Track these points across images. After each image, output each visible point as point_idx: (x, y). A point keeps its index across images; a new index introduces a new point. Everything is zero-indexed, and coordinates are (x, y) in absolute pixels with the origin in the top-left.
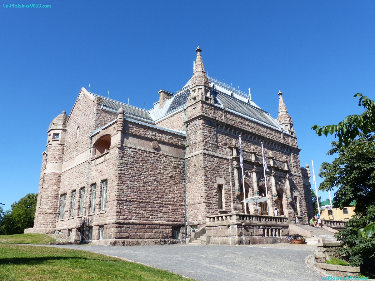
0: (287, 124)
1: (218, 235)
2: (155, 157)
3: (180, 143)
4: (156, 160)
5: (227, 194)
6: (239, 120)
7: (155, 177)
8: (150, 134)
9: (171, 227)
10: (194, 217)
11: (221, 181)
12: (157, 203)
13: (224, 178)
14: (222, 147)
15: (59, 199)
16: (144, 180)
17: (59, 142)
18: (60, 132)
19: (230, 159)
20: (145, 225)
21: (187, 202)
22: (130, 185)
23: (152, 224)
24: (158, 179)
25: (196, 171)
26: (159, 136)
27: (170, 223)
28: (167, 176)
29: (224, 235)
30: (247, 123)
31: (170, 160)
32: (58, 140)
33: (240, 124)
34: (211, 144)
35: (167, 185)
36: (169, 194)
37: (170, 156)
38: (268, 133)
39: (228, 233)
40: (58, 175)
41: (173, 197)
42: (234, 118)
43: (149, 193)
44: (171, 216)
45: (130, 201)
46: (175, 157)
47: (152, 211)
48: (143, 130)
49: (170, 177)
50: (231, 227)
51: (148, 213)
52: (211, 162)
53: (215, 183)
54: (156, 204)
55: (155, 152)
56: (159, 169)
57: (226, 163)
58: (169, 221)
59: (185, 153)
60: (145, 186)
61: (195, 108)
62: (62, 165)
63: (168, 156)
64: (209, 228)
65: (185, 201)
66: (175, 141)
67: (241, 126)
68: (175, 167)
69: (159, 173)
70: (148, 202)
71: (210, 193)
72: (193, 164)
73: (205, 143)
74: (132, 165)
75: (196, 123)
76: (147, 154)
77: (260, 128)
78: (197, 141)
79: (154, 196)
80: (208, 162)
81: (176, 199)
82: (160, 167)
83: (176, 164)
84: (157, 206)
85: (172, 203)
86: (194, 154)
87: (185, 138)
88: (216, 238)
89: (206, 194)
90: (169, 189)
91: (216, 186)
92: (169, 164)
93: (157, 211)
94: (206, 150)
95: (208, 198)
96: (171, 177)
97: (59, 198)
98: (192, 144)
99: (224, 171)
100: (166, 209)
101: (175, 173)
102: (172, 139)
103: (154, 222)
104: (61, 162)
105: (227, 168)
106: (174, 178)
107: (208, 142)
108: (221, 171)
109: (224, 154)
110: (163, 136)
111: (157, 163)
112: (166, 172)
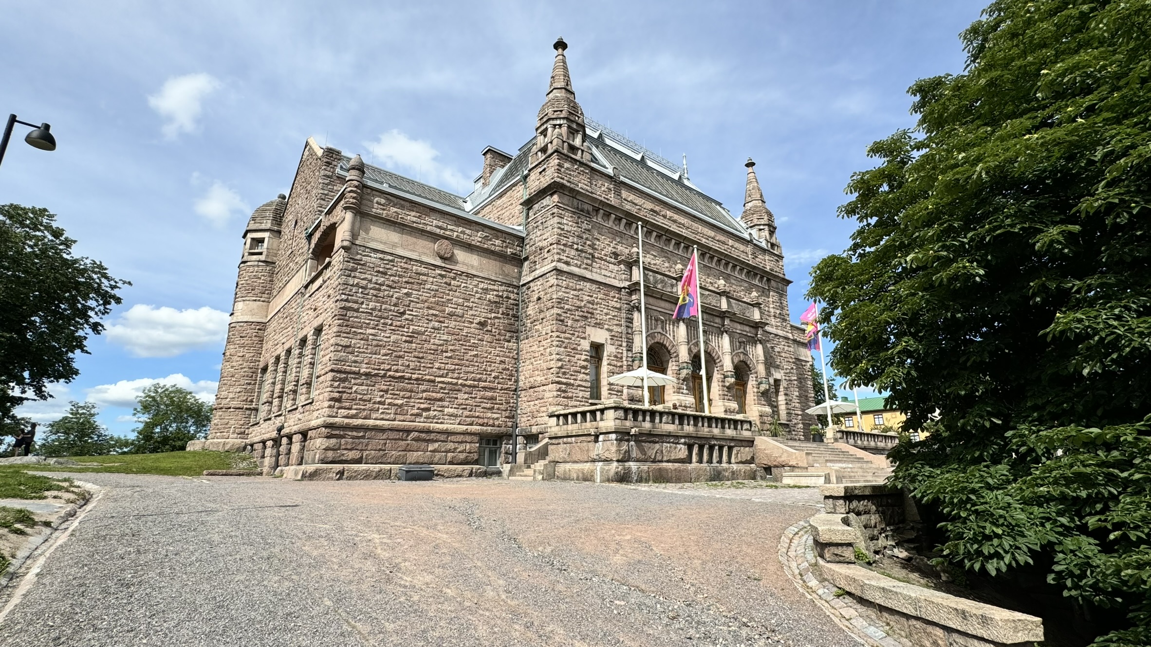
0: (762, 227)
1: (575, 458)
2: (442, 276)
3: (509, 250)
4: (446, 283)
5: (614, 366)
6: (649, 205)
7: (440, 322)
8: (432, 224)
9: (476, 439)
10: (533, 417)
11: (599, 336)
12: (443, 382)
13: (608, 330)
14: (605, 260)
15: (258, 379)
16: (411, 327)
17: (262, 258)
18: (266, 235)
19: (624, 288)
20: (408, 431)
21: (521, 384)
22: (370, 337)
23: (429, 431)
24: (447, 327)
25: (541, 311)
26: (456, 231)
27: (475, 428)
28: (472, 323)
29: (586, 459)
30: (669, 214)
31: (481, 286)
32: (261, 254)
33: (652, 215)
34: (577, 250)
35: (472, 341)
36: (477, 364)
37: (483, 278)
38: (718, 241)
39: (593, 455)
40: (258, 327)
41: (485, 370)
42: (639, 201)
43: (422, 358)
44: (477, 414)
45: (367, 375)
46: (496, 281)
47: (429, 399)
48: (413, 214)
49: (480, 323)
50: (601, 438)
51: (417, 406)
52: (575, 290)
53: (584, 338)
54: (440, 385)
55: (443, 265)
56: (453, 306)
57: (614, 297)
58: (471, 424)
59: (520, 273)
60: (411, 342)
61: (544, 170)
62: (268, 306)
63: (478, 277)
64: (554, 441)
65: (517, 381)
66: (497, 244)
67: (654, 220)
68: (496, 302)
69: (451, 315)
70: (417, 379)
71: (569, 361)
72: (535, 298)
73: (562, 247)
74: (379, 290)
75: (545, 204)
76: (423, 270)
77: (700, 228)
78: (545, 243)
79: (437, 365)
80: (568, 290)
81: (493, 374)
82: (455, 299)
83: (497, 296)
84: (441, 388)
85: (482, 384)
86: (538, 273)
87: (523, 239)
88: (568, 466)
89: (560, 364)
90: (476, 353)
91: (585, 345)
92: (478, 296)
93: (441, 400)
94: (564, 263)
95: (564, 373)
96: (482, 324)
97: (259, 375)
98: (535, 251)
99: (607, 314)
100: (466, 396)
101: (493, 315)
102: (490, 240)
103: (432, 425)
104: (267, 300)
105: (616, 308)
106: (489, 328)
107: (571, 247)
108: (601, 313)
109: (609, 277)
110: (468, 231)
111: (447, 292)
112: (470, 312)
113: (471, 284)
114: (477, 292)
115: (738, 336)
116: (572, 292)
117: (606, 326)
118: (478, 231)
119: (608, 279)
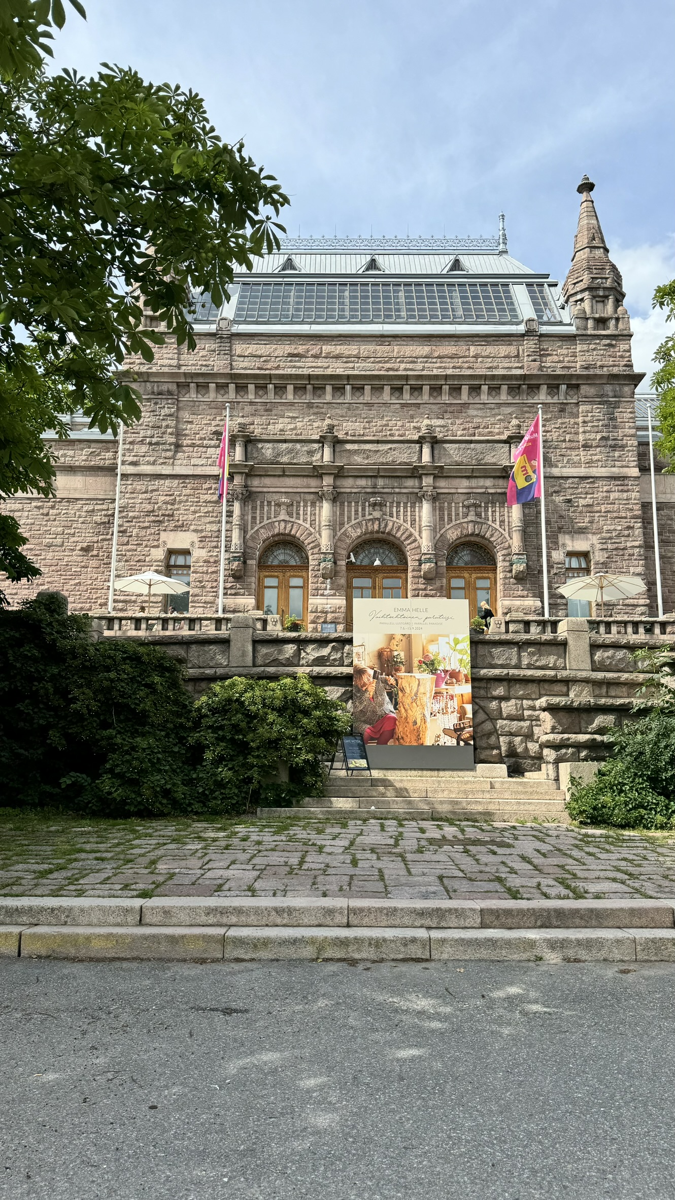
6: (287, 349)
11: (181, 540)
13: (195, 531)
14: (199, 446)
26: (56, 456)
28: (73, 550)
33: (291, 361)
35: (74, 569)
37: (87, 499)
38: (439, 357)
42: (265, 349)
55: (40, 496)
56: (51, 536)
67: (294, 368)
69: (49, 546)
73: (128, 446)
80: (134, 495)
82: (53, 529)
83: (105, 516)
91: (158, 554)
92: (81, 520)
94: (129, 464)
96: (86, 550)
99: (195, 512)
101: (101, 537)
102: (98, 455)
105: (210, 502)
106: (95, 553)
107: (142, 442)
108: (183, 514)
109: (202, 465)
110: (71, 453)
111: (44, 523)
112: (72, 540)
113: (73, 509)
114: (80, 517)
115: (462, 497)
116: (141, 496)
117: (192, 527)
118: (82, 449)
119: (200, 468)
